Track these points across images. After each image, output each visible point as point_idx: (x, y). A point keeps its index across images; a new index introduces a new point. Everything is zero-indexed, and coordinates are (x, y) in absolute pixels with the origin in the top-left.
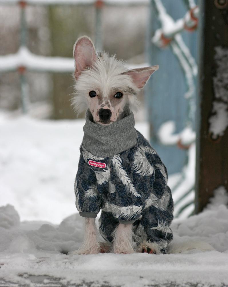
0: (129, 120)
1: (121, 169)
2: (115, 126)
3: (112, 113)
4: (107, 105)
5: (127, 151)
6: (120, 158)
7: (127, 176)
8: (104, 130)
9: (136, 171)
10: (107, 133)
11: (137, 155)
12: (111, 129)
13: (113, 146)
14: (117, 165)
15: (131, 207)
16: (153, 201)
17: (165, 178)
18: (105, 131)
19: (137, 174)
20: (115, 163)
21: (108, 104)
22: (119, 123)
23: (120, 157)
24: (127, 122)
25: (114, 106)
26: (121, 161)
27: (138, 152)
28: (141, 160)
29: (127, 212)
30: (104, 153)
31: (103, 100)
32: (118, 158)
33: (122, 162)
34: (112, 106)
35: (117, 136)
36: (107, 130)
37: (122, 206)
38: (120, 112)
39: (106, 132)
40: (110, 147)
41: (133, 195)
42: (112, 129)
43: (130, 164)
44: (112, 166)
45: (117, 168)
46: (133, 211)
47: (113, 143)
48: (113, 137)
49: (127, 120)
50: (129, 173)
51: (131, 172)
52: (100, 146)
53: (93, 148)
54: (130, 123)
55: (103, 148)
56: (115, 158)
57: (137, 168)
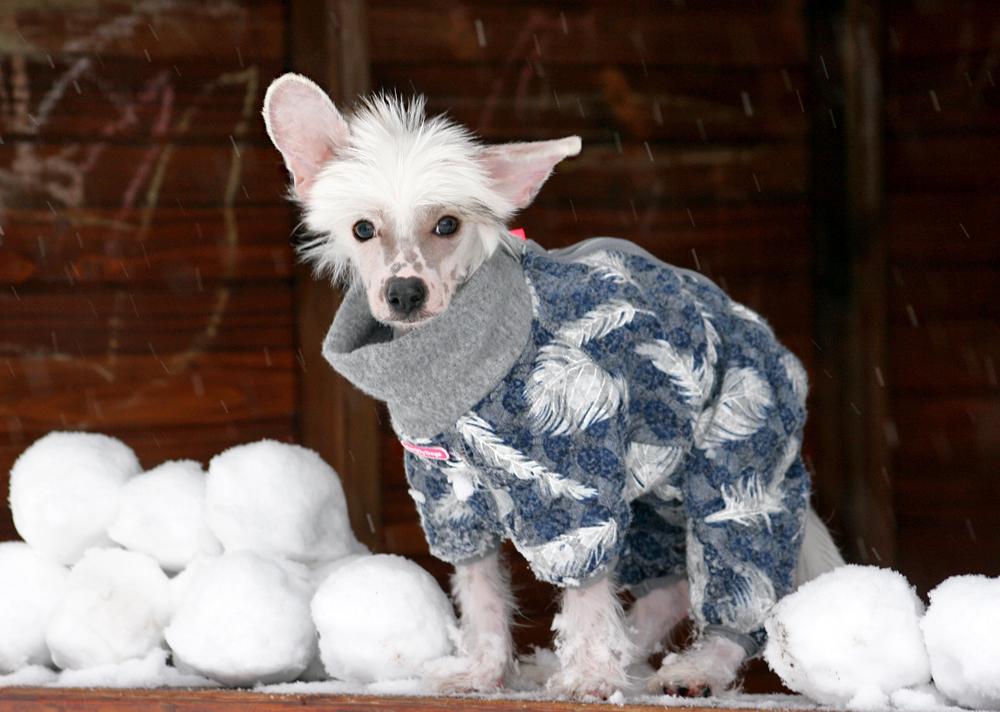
1: (497, 445)
3: (430, 287)
4: (410, 266)
5: (493, 391)
6: (479, 419)
7: (525, 457)
9: (553, 431)
11: (541, 382)
14: (481, 440)
15: (571, 538)
16: (660, 463)
19: (559, 437)
20: (473, 438)
21: (414, 260)
23: (479, 415)
25: (433, 264)
26: (489, 427)
27: (542, 368)
29: (563, 556)
31: (398, 246)
32: (476, 420)
33: (491, 429)
34: (429, 265)
37: (542, 543)
38: (457, 277)
41: (569, 500)
43: (523, 423)
44: (468, 448)
45: (486, 448)
46: (582, 548)
50: (526, 449)
51: (534, 442)
56: (464, 425)
57: (553, 418)
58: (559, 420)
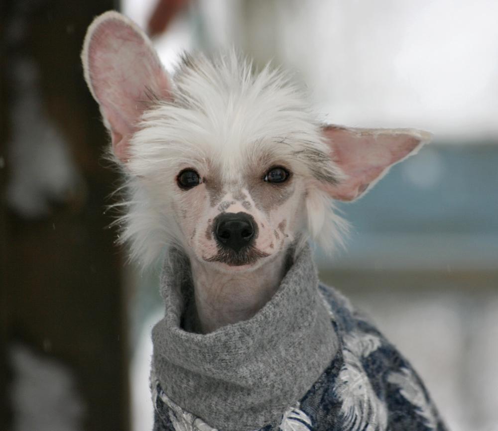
0: (302, 280)
2: (270, 319)
4: (239, 204)
5: (318, 383)
6: (301, 413)
8: (240, 345)
10: (251, 349)
11: (346, 382)
12: (263, 333)
13: (281, 387)
17: (418, 408)
18: (244, 347)
21: (242, 199)
22: (277, 305)
23: (301, 409)
24: (298, 288)
25: (264, 208)
26: (309, 422)
27: (346, 369)
28: (360, 392)
30: (253, 416)
32: (298, 414)
33: (311, 425)
34: (259, 208)
35: (281, 348)
36: (251, 342)
39: (248, 348)
40: (271, 392)
42: (266, 333)
43: (336, 421)
47: (279, 378)
48: (274, 357)
49: (295, 282)
52: (233, 397)
53: (210, 407)
54: (306, 290)
55: (249, 403)
56: (287, 420)
57: (358, 422)
58: (364, 424)
